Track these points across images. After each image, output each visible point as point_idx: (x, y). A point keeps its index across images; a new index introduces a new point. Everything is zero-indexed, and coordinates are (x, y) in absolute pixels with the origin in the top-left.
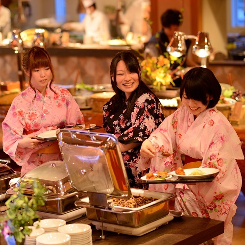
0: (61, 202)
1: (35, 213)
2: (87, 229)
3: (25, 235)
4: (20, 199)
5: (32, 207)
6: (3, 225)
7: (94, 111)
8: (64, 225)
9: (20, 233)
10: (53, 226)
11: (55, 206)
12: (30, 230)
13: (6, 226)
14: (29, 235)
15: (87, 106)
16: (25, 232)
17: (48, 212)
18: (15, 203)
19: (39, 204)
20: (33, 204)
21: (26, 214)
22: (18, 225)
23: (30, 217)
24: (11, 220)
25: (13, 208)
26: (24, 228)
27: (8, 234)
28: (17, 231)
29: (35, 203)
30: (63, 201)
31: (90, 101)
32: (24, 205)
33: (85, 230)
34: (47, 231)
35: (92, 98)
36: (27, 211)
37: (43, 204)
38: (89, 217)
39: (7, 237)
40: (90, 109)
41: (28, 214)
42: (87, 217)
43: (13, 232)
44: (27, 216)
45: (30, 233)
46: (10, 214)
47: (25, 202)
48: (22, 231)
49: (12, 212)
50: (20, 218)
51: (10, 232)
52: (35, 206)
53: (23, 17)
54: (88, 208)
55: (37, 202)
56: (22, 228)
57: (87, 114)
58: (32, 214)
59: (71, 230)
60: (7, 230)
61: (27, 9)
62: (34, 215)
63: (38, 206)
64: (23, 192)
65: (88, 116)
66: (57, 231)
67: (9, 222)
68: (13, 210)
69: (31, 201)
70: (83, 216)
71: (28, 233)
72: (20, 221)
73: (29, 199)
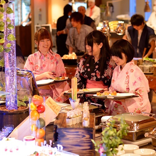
0: (135, 133)
1: (121, 140)
2: (153, 153)
3: (113, 154)
4: (111, 130)
5: (119, 136)
6: (100, 147)
7: (155, 76)
8: (137, 149)
9: (111, 152)
10: (131, 149)
11: (131, 136)
12: (117, 151)
13: (101, 147)
14: (116, 154)
15: (150, 72)
16: (113, 152)
17: (126, 140)
18: (108, 133)
19: (124, 134)
20: (119, 134)
21: (115, 140)
22: (110, 147)
23: (117, 142)
24: (105, 144)
25: (107, 136)
26: (113, 150)
27: (103, 152)
28: (108, 151)
29: (121, 133)
30: (136, 133)
31: (153, 69)
32: (114, 134)
33: (152, 153)
34: (127, 152)
35: (154, 67)
36: (116, 138)
37: (126, 135)
38: (153, 145)
39: (102, 154)
40: (152, 74)
41: (116, 140)
42: (152, 145)
43: (106, 152)
44: (116, 141)
45: (117, 153)
46: (105, 139)
47: (114, 133)
48: (112, 151)
49: (106, 138)
50: (110, 142)
51: (104, 151)
52: (121, 135)
53: (109, 13)
54: (153, 139)
55: (122, 133)
56: (111, 149)
57: (150, 77)
58: (119, 140)
59: (143, 152)
60: (102, 150)
61: (111, 8)
62: (120, 142)
63: (123, 136)
64: (113, 126)
65: (151, 78)
66: (133, 153)
67: (104, 145)
68: (107, 137)
69: (119, 132)
70: (148, 144)
71: (116, 153)
72: (111, 145)
73: (117, 131)
